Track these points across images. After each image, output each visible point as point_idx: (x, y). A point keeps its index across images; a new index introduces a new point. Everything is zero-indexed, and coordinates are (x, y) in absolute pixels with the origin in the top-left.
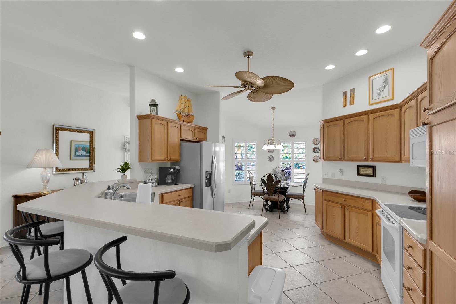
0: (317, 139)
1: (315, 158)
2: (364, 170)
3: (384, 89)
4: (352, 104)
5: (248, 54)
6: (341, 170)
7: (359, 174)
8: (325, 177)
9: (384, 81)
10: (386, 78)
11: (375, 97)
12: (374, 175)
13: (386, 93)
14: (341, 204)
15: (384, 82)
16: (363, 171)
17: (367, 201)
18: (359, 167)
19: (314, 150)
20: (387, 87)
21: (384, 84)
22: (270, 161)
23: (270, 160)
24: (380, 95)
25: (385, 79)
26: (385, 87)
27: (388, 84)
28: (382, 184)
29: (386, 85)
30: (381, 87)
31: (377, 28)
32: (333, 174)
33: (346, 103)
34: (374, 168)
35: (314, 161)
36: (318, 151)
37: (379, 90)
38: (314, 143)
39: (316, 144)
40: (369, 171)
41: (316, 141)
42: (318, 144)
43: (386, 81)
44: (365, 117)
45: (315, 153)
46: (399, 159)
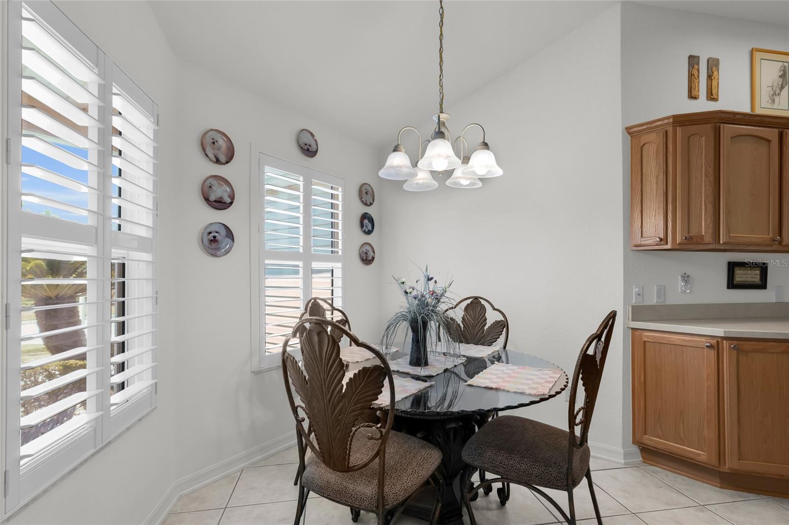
2: (745, 274)
3: (781, 91)
4: (713, 99)
6: (686, 278)
7: (732, 285)
9: (780, 74)
10: (785, 69)
12: (762, 285)
15: (780, 77)
16: (740, 275)
18: (731, 266)
20: (786, 91)
21: (781, 80)
22: (215, 256)
23: (214, 245)
24: (773, 101)
25: (783, 70)
26: (782, 88)
27: (786, 84)
28: (775, 303)
29: (784, 85)
30: (776, 84)
32: (662, 291)
33: (699, 90)
37: (771, 88)
40: (754, 276)
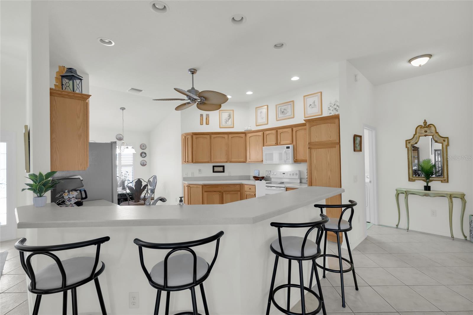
0: (144, 145)
1: (143, 162)
4: (207, 124)
5: (193, 72)
6: (200, 170)
7: (214, 172)
8: (185, 176)
10: (230, 114)
11: (223, 123)
12: (224, 172)
13: (229, 123)
14: (220, 192)
15: (228, 116)
16: (216, 169)
17: (238, 186)
18: (214, 167)
19: (141, 155)
21: (229, 117)
24: (226, 123)
26: (229, 119)
27: (231, 118)
28: (228, 176)
30: (227, 118)
31: (247, 92)
32: (193, 173)
33: (203, 123)
34: (223, 167)
35: (142, 165)
36: (145, 155)
37: (225, 120)
38: (141, 148)
39: (143, 149)
40: (221, 169)
41: (143, 146)
42: (145, 149)
43: (230, 116)
44: (226, 136)
45: (142, 157)
46: (244, 161)
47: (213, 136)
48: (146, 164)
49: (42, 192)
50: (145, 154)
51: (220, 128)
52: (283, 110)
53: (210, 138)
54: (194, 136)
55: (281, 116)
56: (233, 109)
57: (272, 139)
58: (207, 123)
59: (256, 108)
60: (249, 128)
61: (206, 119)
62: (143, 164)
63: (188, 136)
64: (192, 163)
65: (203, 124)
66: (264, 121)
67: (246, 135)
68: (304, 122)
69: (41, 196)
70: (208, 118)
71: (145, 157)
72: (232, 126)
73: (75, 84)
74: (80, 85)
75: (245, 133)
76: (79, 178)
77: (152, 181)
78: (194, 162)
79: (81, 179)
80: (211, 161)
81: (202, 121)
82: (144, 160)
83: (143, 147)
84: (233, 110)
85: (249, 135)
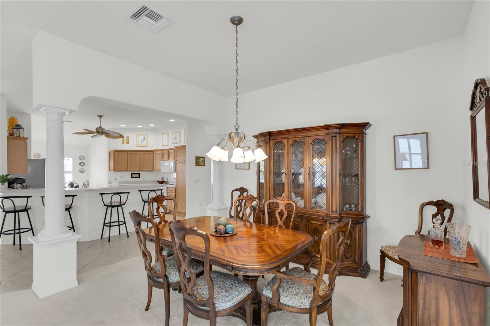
0: (83, 156)
1: (81, 170)
5: (100, 116)
6: (122, 176)
7: (132, 177)
8: (110, 180)
11: (140, 144)
12: (139, 177)
13: (144, 143)
16: (134, 176)
18: (132, 174)
19: (80, 164)
20: (145, 141)
24: (142, 143)
26: (144, 140)
28: (144, 180)
34: (139, 174)
35: (80, 172)
36: (83, 165)
37: (141, 141)
39: (82, 160)
40: (137, 176)
42: (84, 160)
43: (144, 138)
44: (139, 152)
45: (81, 166)
46: (152, 170)
47: (129, 153)
48: (84, 172)
49: (4, 183)
50: (84, 163)
51: (137, 146)
52: (175, 137)
53: (128, 153)
54: (115, 152)
55: (174, 141)
56: (147, 133)
57: (165, 156)
58: (128, 143)
59: (162, 134)
60: (157, 148)
61: (127, 140)
62: (82, 172)
63: (111, 152)
64: (114, 171)
65: (124, 144)
66: (166, 144)
67: (153, 153)
68: (174, 147)
69: (3, 184)
70: (128, 139)
71: (83, 166)
72: (146, 146)
73: (20, 132)
74: (23, 132)
75: (153, 151)
76: (23, 178)
77: (86, 184)
78: (115, 170)
79: (24, 179)
80: (128, 169)
81: (123, 141)
82: (83, 169)
83: (81, 158)
84: (147, 135)
85: (155, 153)
